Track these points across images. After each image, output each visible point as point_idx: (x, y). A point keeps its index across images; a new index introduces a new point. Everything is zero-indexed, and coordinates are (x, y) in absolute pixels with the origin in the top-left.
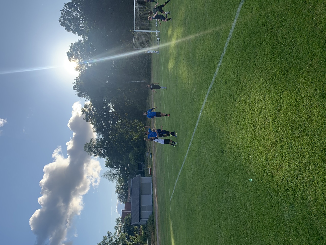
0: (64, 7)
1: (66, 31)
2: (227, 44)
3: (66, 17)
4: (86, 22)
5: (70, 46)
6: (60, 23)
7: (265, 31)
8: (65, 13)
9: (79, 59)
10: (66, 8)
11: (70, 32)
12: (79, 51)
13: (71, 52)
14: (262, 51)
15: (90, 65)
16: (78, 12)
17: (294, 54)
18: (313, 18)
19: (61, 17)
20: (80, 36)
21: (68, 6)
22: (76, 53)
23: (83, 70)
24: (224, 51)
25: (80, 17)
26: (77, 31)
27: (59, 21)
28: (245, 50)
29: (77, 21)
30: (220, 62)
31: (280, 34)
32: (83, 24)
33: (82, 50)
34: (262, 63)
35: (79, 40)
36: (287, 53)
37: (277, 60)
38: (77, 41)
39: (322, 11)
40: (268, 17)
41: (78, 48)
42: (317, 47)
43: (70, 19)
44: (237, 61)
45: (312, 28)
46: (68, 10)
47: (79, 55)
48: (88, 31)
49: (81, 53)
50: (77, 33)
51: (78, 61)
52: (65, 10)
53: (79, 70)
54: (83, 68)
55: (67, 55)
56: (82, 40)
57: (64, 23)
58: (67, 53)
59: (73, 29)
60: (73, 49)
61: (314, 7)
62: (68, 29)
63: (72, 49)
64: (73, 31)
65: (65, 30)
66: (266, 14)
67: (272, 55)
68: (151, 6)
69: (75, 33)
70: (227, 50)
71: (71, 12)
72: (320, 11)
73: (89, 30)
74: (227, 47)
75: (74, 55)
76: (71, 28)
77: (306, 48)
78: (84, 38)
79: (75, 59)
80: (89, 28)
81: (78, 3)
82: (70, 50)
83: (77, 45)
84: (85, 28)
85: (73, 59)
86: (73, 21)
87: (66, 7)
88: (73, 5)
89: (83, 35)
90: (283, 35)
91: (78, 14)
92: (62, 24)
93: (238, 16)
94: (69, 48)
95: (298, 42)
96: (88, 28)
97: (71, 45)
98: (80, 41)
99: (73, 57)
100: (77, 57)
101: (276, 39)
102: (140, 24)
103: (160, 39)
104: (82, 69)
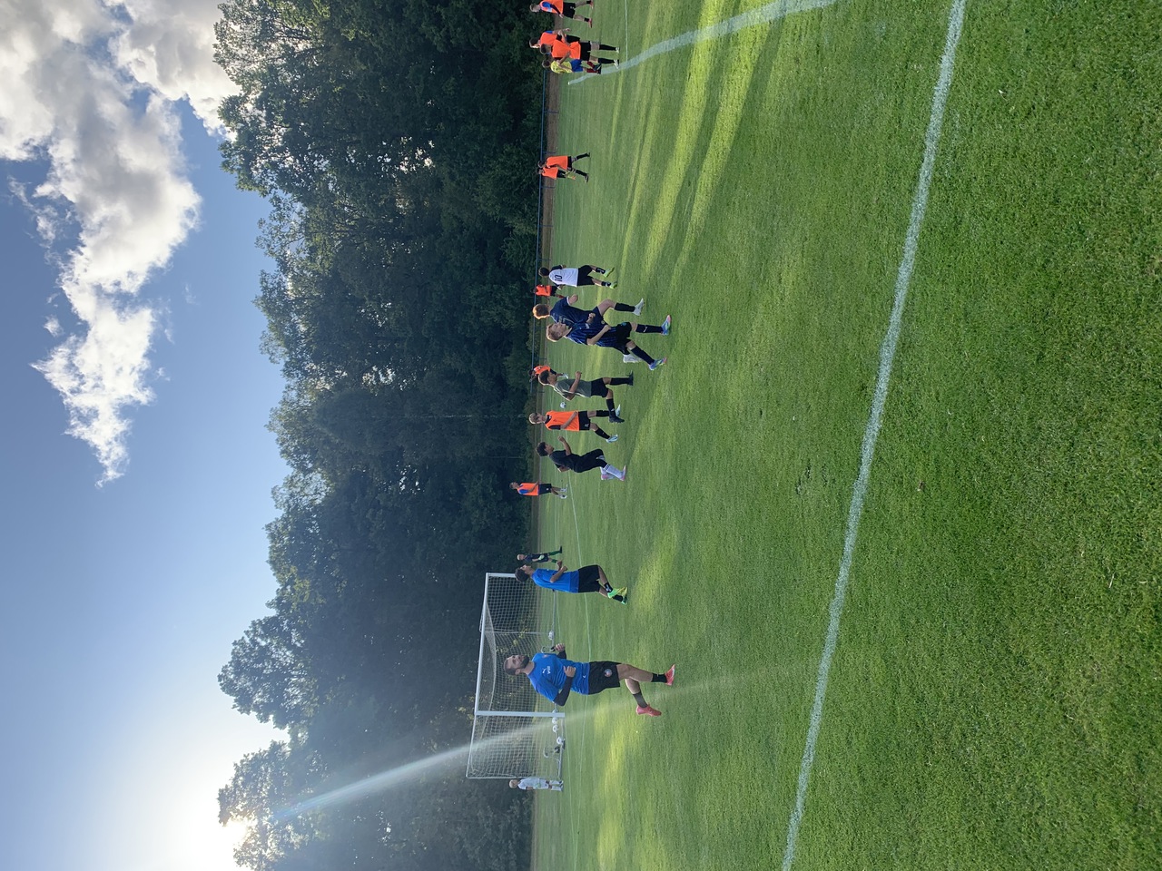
0: (247, 632)
1: (236, 709)
2: (803, 780)
3: (246, 664)
4: (311, 679)
5: (236, 765)
6: (221, 685)
8: (244, 651)
9: (260, 815)
10: (255, 635)
11: (248, 713)
12: (265, 784)
13: (236, 786)
14: (931, 818)
15: (295, 839)
16: (290, 647)
17: (1044, 835)
19: (231, 663)
20: (281, 728)
21: (260, 630)
22: (255, 791)
23: (267, 861)
24: (799, 804)
25: (295, 664)
26: (276, 710)
27: (220, 678)
28: (871, 809)
29: (281, 675)
32: (301, 686)
33: (277, 778)
35: (275, 743)
36: (1019, 830)
38: (266, 747)
41: (266, 770)
43: (259, 672)
46: (259, 640)
47: (264, 798)
48: (312, 710)
49: (271, 791)
50: (271, 717)
51: (256, 822)
52: (247, 640)
53: (252, 862)
54: (268, 851)
55: (218, 799)
56: (284, 744)
57: (236, 685)
58: (221, 791)
59: (262, 703)
60: (248, 778)
62: (244, 703)
63: (242, 775)
64: (259, 712)
65: (234, 707)
67: (970, 836)
69: (264, 719)
70: (808, 804)
71: (265, 649)
73: (315, 708)
74: (808, 790)
75: (244, 800)
76: (257, 699)
78: (294, 737)
79: (243, 814)
80: (318, 702)
81: (296, 618)
82: (235, 780)
83: (264, 761)
84: (302, 701)
85: (240, 813)
86: (268, 677)
87: (255, 631)
88: (278, 625)
89: (292, 726)
91: (288, 653)
92: (228, 687)
94: (233, 773)
96: (316, 699)
97: (242, 761)
98: (275, 747)
99: (239, 807)
100: (254, 807)
102: (496, 686)
103: (567, 743)
104: (261, 857)
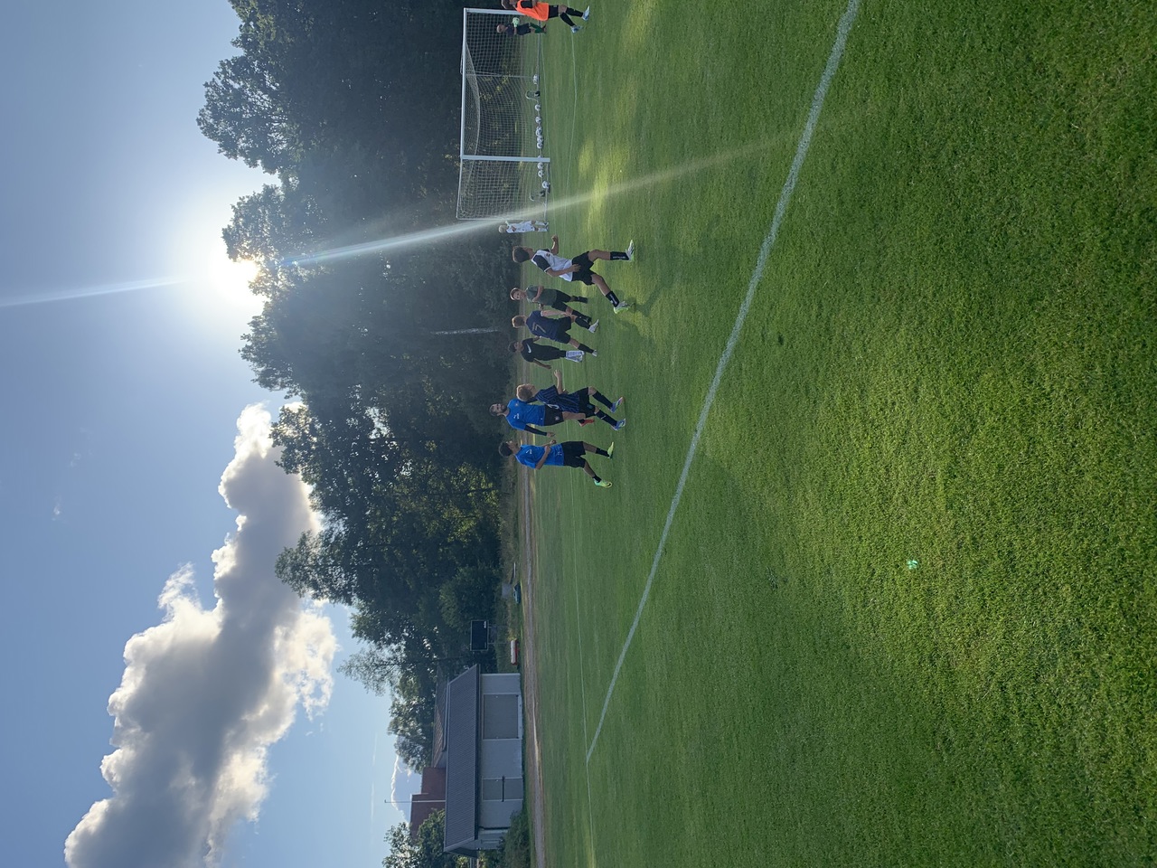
0: (217, 74)
1: (221, 154)
2: (781, 207)
3: (223, 108)
4: (293, 124)
5: (233, 207)
6: (202, 128)
7: (909, 165)
8: (218, 94)
9: (266, 252)
10: (226, 77)
11: (236, 158)
12: (265, 225)
13: (238, 226)
14: (902, 233)
15: (303, 273)
16: (266, 90)
17: (1010, 244)
18: (1070, 126)
19: (207, 107)
20: (271, 173)
21: (230, 71)
22: (257, 231)
23: (279, 291)
24: (774, 229)
25: (274, 109)
26: (260, 154)
27: (199, 121)
28: (845, 229)
29: (261, 119)
30: (759, 269)
31: (963, 177)
32: (283, 131)
33: (276, 221)
34: (905, 272)
35: (267, 187)
36: (987, 239)
37: (954, 265)
38: (260, 190)
39: (1099, 101)
40: (919, 119)
41: (264, 212)
42: (1089, 223)
43: (238, 117)
44: (819, 265)
45: (1070, 158)
46: (231, 82)
47: (267, 237)
48: (299, 156)
49: (272, 231)
50: (259, 162)
51: (263, 258)
52: (219, 83)
53: (266, 291)
54: (280, 283)
55: (223, 237)
56: (276, 188)
57: (217, 130)
58: (225, 231)
59: (248, 148)
60: (247, 217)
61: (1072, 88)
62: (230, 147)
63: (241, 216)
64: (246, 157)
65: (220, 151)
66: (911, 109)
67: (937, 247)
68: (519, 74)
69: (253, 164)
70: (783, 228)
71: (239, 93)
72: (1094, 101)
73: (302, 154)
74: (784, 215)
75: (248, 239)
76: (241, 144)
77: (1053, 226)
78: (286, 182)
79: (250, 251)
80: (304, 147)
81: (266, 60)
82: (236, 220)
83: (261, 204)
84: (288, 147)
85: (246, 250)
86: (248, 123)
87: (225, 72)
88: (248, 67)
89: (281, 171)
90: (971, 179)
91: (264, 97)
92: (210, 131)
93: (818, 112)
94: (232, 215)
95: (1025, 203)
96: (301, 145)
97: (239, 204)
98: (269, 191)
99: (245, 245)
100: (258, 245)
101: (948, 192)
102: (481, 134)
103: (552, 186)
104: (274, 287)
